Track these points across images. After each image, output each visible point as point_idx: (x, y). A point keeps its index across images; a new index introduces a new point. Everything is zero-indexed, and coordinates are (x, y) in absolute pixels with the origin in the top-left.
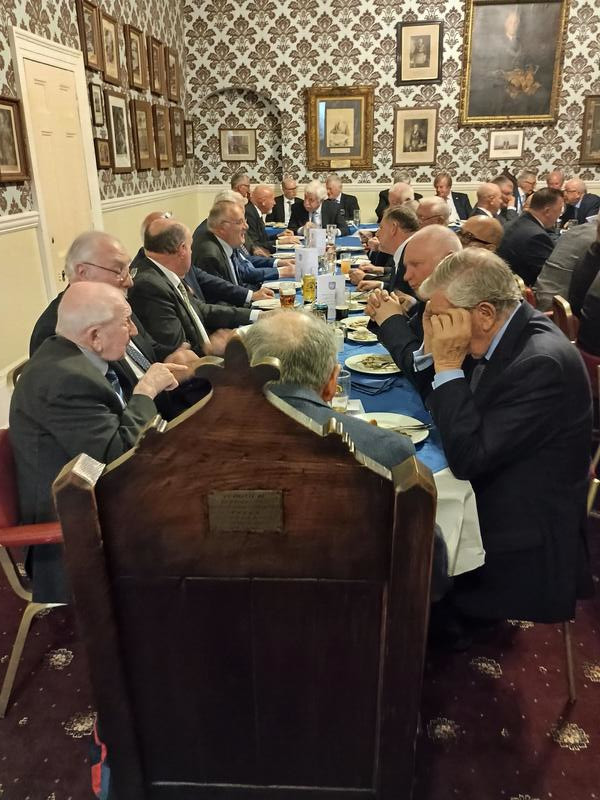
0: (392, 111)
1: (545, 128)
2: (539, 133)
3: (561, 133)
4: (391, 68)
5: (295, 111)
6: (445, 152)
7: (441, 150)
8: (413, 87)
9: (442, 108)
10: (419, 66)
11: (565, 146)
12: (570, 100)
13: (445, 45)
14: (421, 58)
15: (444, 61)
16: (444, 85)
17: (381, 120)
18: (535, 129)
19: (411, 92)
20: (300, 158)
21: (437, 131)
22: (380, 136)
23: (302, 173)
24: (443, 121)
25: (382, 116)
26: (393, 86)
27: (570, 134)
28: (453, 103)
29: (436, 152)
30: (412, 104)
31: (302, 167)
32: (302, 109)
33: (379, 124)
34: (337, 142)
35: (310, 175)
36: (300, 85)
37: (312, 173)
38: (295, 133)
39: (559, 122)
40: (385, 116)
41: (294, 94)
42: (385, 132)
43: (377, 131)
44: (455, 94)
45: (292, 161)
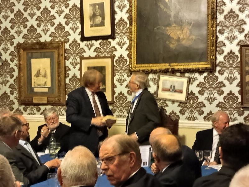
0: (78, 60)
1: (205, 74)
2: (200, 78)
3: (221, 78)
4: (77, 28)
5: (12, 60)
6: (121, 93)
7: (117, 91)
8: (94, 42)
9: (116, 58)
10: (97, 25)
11: (226, 91)
12: (226, 50)
13: (117, 10)
14: (98, 20)
15: (116, 21)
16: (117, 40)
17: (71, 67)
18: (197, 75)
19: (92, 45)
20: (15, 95)
21: (113, 75)
22: (70, 79)
23: (16, 106)
24: (118, 68)
25: (72, 64)
26: (79, 41)
27: (231, 80)
28: (125, 54)
29: (113, 93)
30: (94, 54)
31: (16, 101)
32: (16, 59)
33: (70, 70)
34: (39, 83)
35: (21, 108)
36: (16, 42)
37: (23, 106)
38: (12, 77)
39: (218, 69)
40: (74, 64)
41: (12, 49)
42: (74, 76)
43: (69, 75)
44: (126, 46)
45: (9, 96)
